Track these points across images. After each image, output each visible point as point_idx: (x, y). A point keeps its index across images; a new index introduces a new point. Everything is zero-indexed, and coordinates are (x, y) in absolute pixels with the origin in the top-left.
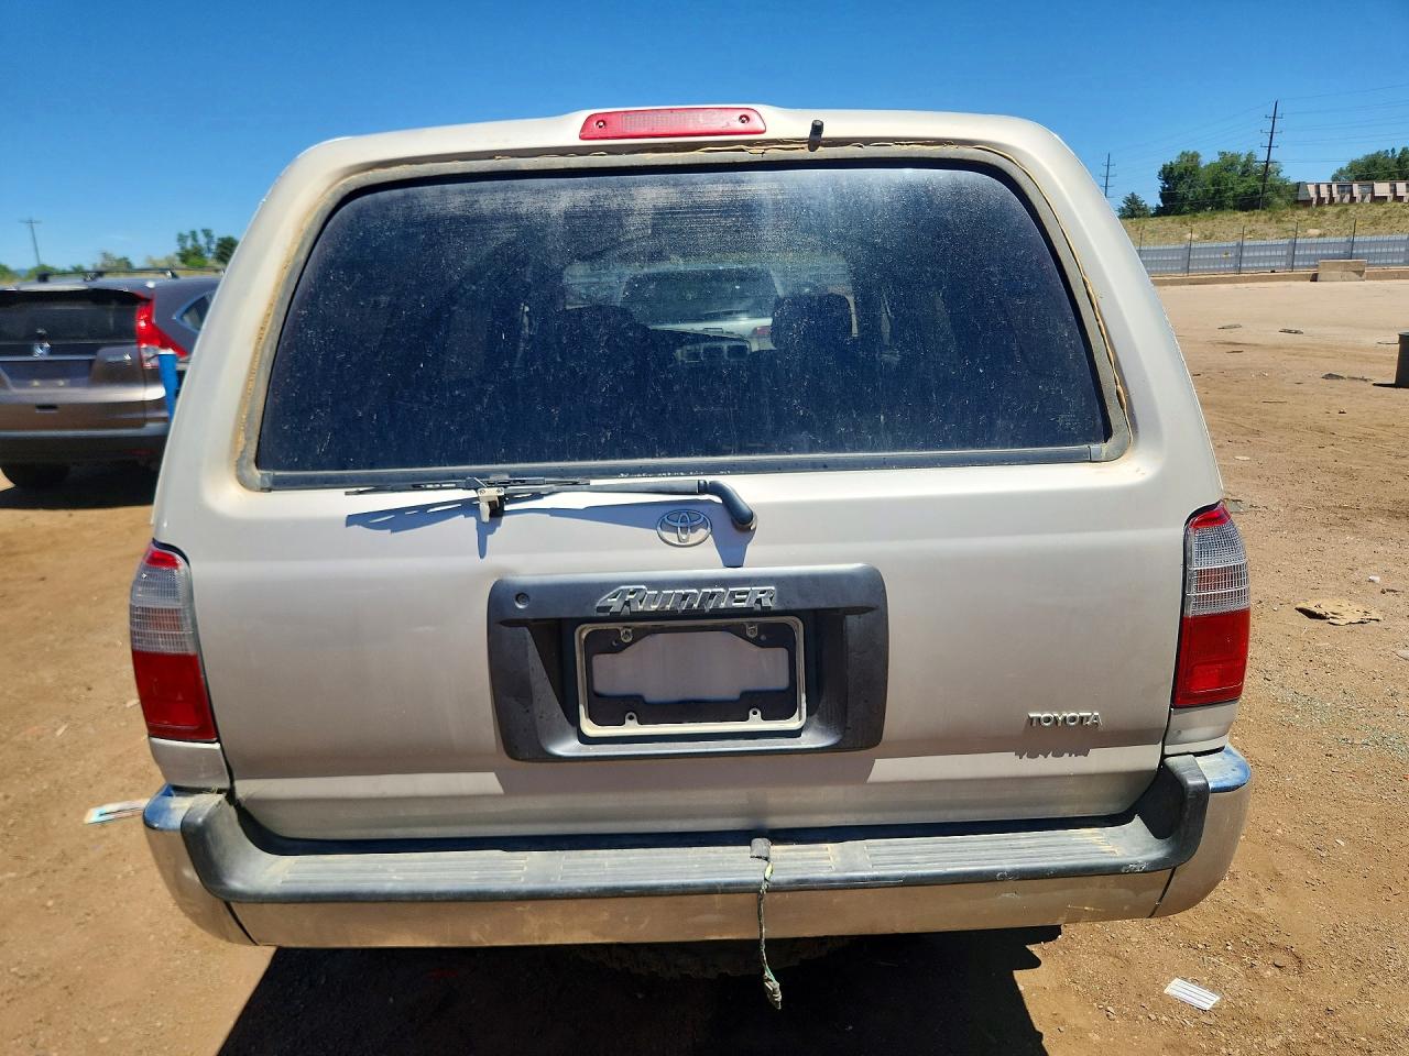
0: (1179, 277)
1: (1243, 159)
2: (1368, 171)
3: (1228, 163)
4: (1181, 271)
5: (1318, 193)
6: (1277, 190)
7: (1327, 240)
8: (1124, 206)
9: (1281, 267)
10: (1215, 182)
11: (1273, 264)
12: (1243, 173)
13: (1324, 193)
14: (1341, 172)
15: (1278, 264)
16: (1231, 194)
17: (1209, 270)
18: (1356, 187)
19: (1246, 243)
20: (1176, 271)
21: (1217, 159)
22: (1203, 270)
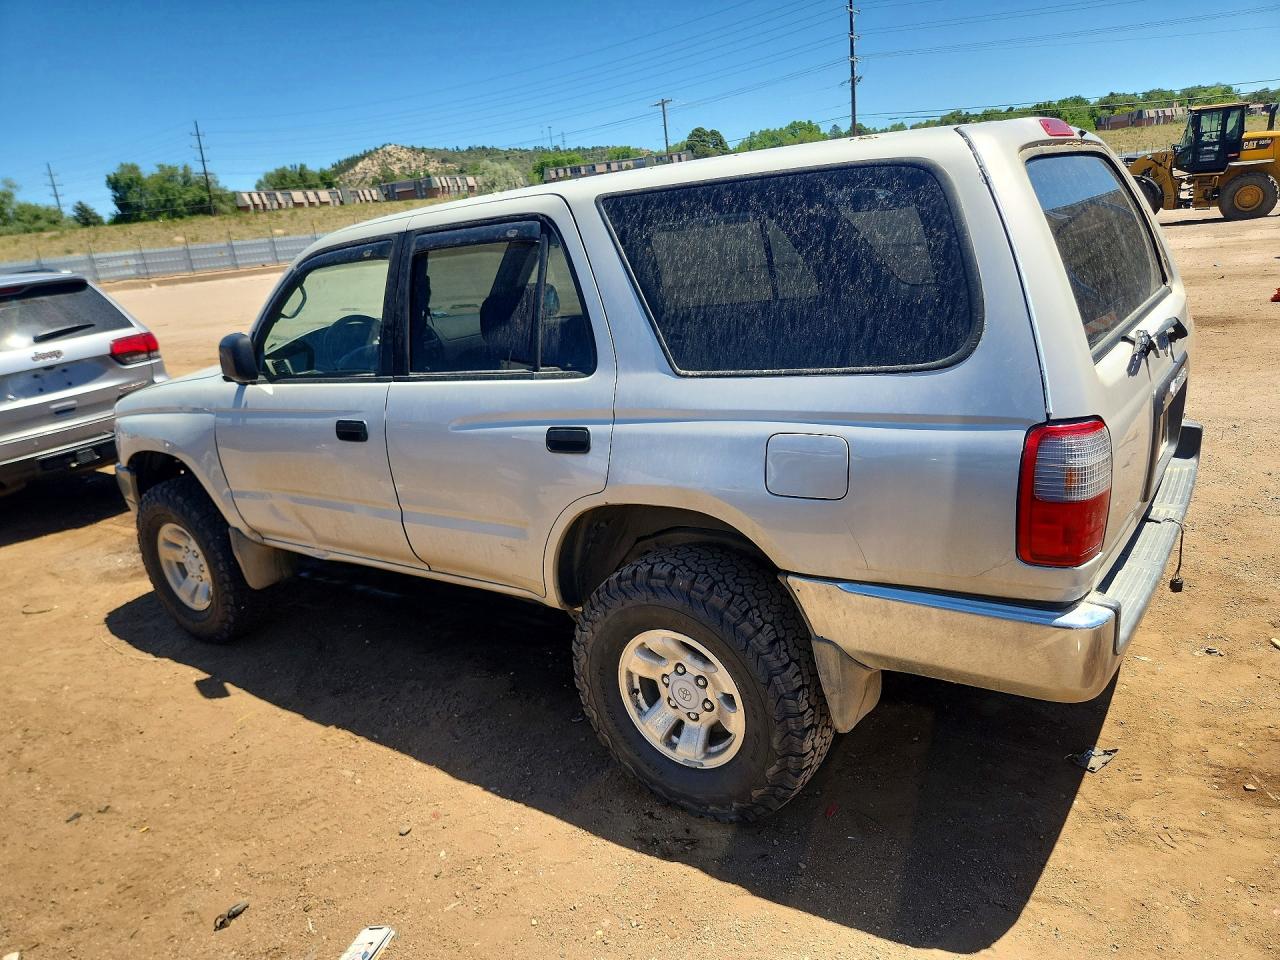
0: (186, 275)
1: (181, 171)
2: (282, 181)
3: (168, 175)
4: (187, 270)
5: (251, 199)
6: (220, 198)
7: (292, 237)
8: (75, 214)
9: (269, 262)
10: (162, 191)
11: (262, 259)
12: (185, 183)
13: (257, 200)
14: (260, 182)
15: (266, 259)
16: (180, 201)
17: (210, 268)
18: (278, 194)
19: (234, 243)
20: (183, 271)
21: (156, 171)
22: (206, 268)
